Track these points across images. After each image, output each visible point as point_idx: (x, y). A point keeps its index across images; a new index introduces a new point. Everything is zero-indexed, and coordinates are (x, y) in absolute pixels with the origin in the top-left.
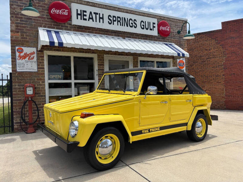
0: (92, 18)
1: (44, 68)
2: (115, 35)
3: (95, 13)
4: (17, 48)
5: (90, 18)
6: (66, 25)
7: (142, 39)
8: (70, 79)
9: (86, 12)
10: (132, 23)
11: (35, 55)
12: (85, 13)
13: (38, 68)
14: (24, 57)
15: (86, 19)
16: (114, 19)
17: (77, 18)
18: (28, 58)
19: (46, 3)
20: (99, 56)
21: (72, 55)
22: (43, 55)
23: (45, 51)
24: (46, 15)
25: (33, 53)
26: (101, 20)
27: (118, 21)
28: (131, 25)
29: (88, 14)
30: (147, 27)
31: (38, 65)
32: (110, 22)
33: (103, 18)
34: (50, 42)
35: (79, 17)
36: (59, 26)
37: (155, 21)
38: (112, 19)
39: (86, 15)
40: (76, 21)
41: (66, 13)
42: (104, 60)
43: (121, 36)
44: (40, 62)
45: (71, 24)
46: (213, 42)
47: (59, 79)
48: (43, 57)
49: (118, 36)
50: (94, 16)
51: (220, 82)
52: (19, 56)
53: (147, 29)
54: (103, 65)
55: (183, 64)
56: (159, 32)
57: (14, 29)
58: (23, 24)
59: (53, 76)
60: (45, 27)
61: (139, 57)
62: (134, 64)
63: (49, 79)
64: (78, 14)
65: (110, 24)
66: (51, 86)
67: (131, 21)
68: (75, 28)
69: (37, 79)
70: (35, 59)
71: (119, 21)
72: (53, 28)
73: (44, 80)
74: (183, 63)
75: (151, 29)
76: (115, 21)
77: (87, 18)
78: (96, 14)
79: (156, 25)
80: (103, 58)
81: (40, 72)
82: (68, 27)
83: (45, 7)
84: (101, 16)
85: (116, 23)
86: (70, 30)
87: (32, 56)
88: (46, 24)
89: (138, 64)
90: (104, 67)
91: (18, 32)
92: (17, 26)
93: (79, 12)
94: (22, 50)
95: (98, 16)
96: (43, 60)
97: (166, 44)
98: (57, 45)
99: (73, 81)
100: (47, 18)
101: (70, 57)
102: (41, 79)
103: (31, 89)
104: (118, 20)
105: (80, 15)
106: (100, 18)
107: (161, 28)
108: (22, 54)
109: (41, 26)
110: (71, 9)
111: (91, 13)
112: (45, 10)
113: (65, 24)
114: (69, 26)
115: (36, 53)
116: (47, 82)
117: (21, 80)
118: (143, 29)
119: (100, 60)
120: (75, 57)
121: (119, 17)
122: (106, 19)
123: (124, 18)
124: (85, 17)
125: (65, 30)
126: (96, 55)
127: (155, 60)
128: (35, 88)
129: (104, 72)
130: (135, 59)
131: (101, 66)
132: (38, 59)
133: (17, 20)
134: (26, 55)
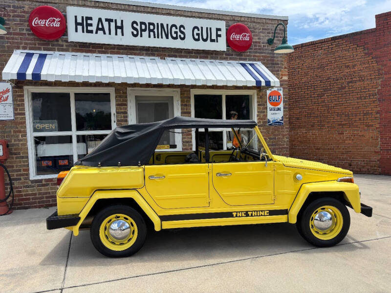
0: (103, 29)
1: (24, 114)
2: (147, 55)
3: (106, 20)
5: (98, 29)
6: (60, 42)
7: (197, 58)
8: (70, 130)
9: (91, 19)
10: (176, 33)
11: (10, 94)
12: (89, 22)
13: (15, 114)
15: (91, 32)
16: (143, 27)
17: (76, 31)
19: (26, 9)
20: (117, 91)
21: (72, 91)
22: (22, 93)
23: (25, 88)
24: (27, 30)
25: (8, 91)
26: (119, 31)
27: (150, 31)
28: (174, 35)
29: (94, 22)
30: (205, 37)
31: (15, 109)
32: (135, 33)
33: (121, 28)
34: (18, 74)
35: (80, 28)
36: (48, 44)
37: (222, 25)
38: (138, 27)
39: (91, 25)
40: (75, 36)
41: (56, 24)
42: (126, 97)
43: (158, 56)
44: (19, 105)
45: (67, 41)
46: (360, 52)
47: (51, 130)
48: (23, 96)
49: (153, 55)
50: (106, 24)
51: (372, 126)
53: (205, 40)
54: (126, 105)
55: (279, 98)
56: (229, 43)
59: (40, 126)
60: (24, 48)
61: (191, 90)
62: (182, 101)
63: (35, 130)
64: (77, 24)
65: (135, 36)
66: (39, 141)
67: (174, 29)
68: (75, 46)
69: (15, 132)
70: (10, 100)
71: (153, 31)
72: (39, 49)
73: (25, 132)
74: (279, 96)
75: (212, 41)
76: (145, 30)
77: (94, 28)
78: (109, 21)
79: (223, 33)
80: (126, 93)
81: (19, 120)
82: (62, 46)
83: (23, 16)
84: (119, 24)
85: (146, 34)
86: (67, 50)
87: (5, 96)
88: (26, 44)
89: (189, 101)
90: (126, 109)
93: (79, 21)
95: (113, 25)
96: (23, 100)
97: (243, 65)
99: (74, 133)
100: (29, 34)
101: (69, 94)
102: (20, 132)
103: (1, 147)
104: (150, 28)
105: (82, 24)
106: (117, 27)
107: (233, 36)
109: (18, 48)
110: (65, 16)
111: (100, 20)
112: (25, 21)
113: (57, 41)
114: (65, 44)
115: (11, 90)
116: (31, 135)
118: (198, 40)
119: (120, 97)
120: (76, 94)
121: (153, 24)
122: (128, 29)
123: (162, 25)
124: (90, 28)
125: (59, 50)
126: (113, 89)
127: (224, 93)
128: (8, 146)
129: (127, 117)
130: (185, 92)
131: (122, 107)
132: (14, 100)
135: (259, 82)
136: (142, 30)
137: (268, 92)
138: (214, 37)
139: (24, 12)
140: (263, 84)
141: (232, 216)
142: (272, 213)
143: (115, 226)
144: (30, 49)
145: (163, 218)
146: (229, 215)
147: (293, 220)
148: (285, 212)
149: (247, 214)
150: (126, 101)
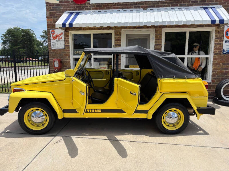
1: (69, 46)
2: (135, 7)
4: (51, 30)
11: (63, 35)
13: (65, 46)
14: (56, 38)
18: (58, 38)
20: (116, 32)
21: (92, 32)
22: (68, 35)
23: (70, 32)
25: (62, 34)
31: (65, 43)
34: (62, 25)
36: (81, 7)
42: (121, 35)
43: (142, 7)
44: (67, 41)
45: (89, 4)
49: (139, 7)
52: (53, 37)
54: (120, 40)
57: (49, 15)
58: (54, 10)
59: (77, 52)
60: (70, 10)
61: (163, 29)
62: (156, 37)
63: (74, 54)
68: (94, 6)
69: (65, 55)
70: (63, 39)
72: (76, 10)
73: (69, 55)
80: (121, 33)
81: (67, 49)
82: (88, 7)
87: (61, 36)
88: (70, 7)
89: (161, 37)
90: (121, 42)
91: (51, 18)
92: (51, 13)
94: (54, 32)
96: (68, 39)
97: (205, 9)
99: (92, 56)
100: (71, 2)
101: (90, 34)
102: (67, 55)
108: (54, 35)
109: (67, 10)
113: (85, 4)
114: (89, 5)
115: (63, 33)
116: (72, 57)
117: (54, 55)
119: (117, 35)
120: (94, 34)
125: (86, 9)
126: (114, 30)
127: (188, 30)
128: (61, 62)
130: (159, 31)
131: (118, 41)
132: (65, 38)
133: (50, 8)
134: (57, 36)
137: (226, 28)
140: (218, 22)
144: (73, 10)
150: (121, 38)
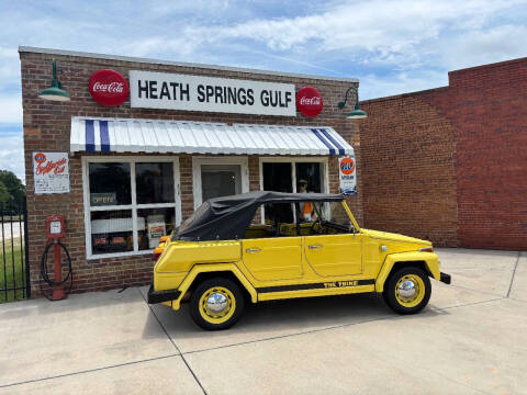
0: (168, 94)
1: (81, 186)
2: (214, 121)
3: (171, 84)
4: (35, 154)
5: (162, 94)
6: (121, 108)
7: (266, 124)
9: (155, 83)
10: (244, 97)
11: (66, 165)
12: (154, 86)
13: (71, 186)
14: (47, 169)
15: (155, 97)
16: (210, 91)
17: (140, 96)
18: (53, 170)
19: (85, 73)
20: (181, 160)
21: (132, 160)
22: (80, 164)
23: (83, 157)
24: (86, 95)
25: (63, 161)
26: (185, 96)
27: (217, 95)
28: (242, 100)
29: (159, 87)
30: (274, 102)
31: (72, 182)
32: (201, 97)
33: (187, 92)
34: (87, 145)
35: (143, 93)
36: (108, 110)
37: (291, 88)
38: (205, 92)
39: (155, 90)
40: (138, 101)
41: (119, 90)
42: (191, 166)
43: (225, 122)
44: (75, 177)
45: (129, 107)
46: (433, 112)
47: (109, 204)
48: (81, 166)
49: (219, 121)
50: (171, 89)
51: (448, 193)
52: (39, 168)
53: (274, 105)
54: (191, 175)
55: (351, 166)
56: (299, 107)
57: (30, 121)
58: (44, 113)
59: (98, 199)
60: (83, 115)
61: (260, 158)
62: (250, 170)
63: (92, 204)
64: (141, 89)
65: (202, 101)
66: (96, 216)
67: (242, 94)
68: (137, 112)
69: (71, 206)
70: (66, 172)
71: (220, 95)
72: (98, 115)
73: (83, 206)
74: (351, 164)
75: (282, 105)
76: (211, 95)
77: (158, 93)
78: (174, 85)
79: (293, 97)
80: (191, 162)
81: (75, 193)
82: (124, 111)
83: (81, 80)
84: (184, 88)
85: (212, 98)
86: (128, 117)
87: (61, 167)
88: (84, 110)
89: (258, 170)
90: (191, 179)
91: (36, 127)
92: (35, 117)
93: (143, 85)
94: (44, 157)
95: (178, 89)
96: (81, 172)
97: (314, 131)
98: (98, 149)
99: (134, 206)
100: (88, 100)
101: (129, 164)
102: (76, 206)
103: (59, 224)
104: (218, 93)
105: (146, 89)
106: (182, 92)
107: (303, 101)
108: (44, 165)
109: (76, 114)
110: (128, 80)
111: (165, 84)
112: (84, 85)
113: (118, 107)
114: (126, 110)
115: (67, 161)
116: (88, 209)
117: (43, 208)
118: (266, 105)
119: (185, 166)
120: (136, 163)
121: (220, 88)
122: (194, 93)
123: (229, 89)
124: (154, 93)
125: (120, 116)
126: (178, 158)
127: (293, 161)
128: (65, 222)
129: (191, 188)
130: (254, 161)
131: (187, 177)
132: (70, 171)
133: (35, 107)
134: (51, 166)
135: (332, 151)
136: (209, 95)
137: (340, 160)
138: (284, 101)
139: (82, 75)
140: (337, 153)
141: (323, 287)
142: (361, 283)
143: (212, 299)
144: (89, 115)
145: (259, 290)
146: (321, 286)
147: (380, 289)
148: (372, 282)
149: (337, 285)
150: (191, 171)
